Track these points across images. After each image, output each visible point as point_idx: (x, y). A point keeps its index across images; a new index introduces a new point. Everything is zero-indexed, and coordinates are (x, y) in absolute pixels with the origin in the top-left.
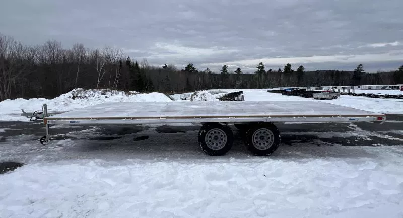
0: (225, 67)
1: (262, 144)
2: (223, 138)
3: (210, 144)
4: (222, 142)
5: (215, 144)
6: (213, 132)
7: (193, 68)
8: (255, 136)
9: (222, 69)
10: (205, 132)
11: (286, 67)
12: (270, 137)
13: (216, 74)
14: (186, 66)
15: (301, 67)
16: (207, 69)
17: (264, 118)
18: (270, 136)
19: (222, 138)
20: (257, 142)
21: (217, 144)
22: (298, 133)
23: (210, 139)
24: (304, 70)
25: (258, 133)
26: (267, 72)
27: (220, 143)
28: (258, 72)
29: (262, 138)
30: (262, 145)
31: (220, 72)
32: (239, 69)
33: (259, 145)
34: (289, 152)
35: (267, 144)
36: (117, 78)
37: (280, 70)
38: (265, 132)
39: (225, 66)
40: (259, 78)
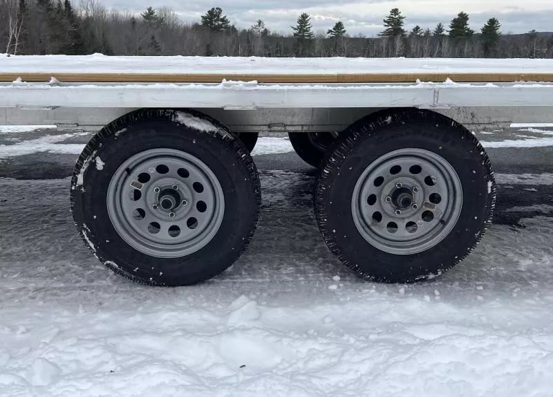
0: (304, 20)
1: (402, 225)
2: (206, 196)
3: (142, 227)
4: (202, 219)
5: (165, 226)
6: (150, 168)
7: (223, 20)
8: (369, 188)
9: (296, 25)
10: (100, 165)
11: (455, 20)
12: (444, 195)
13: (282, 38)
14: (205, 14)
15: (493, 22)
16: (260, 22)
17: (420, 85)
18: (441, 188)
19: (199, 197)
20: (377, 217)
21: (174, 230)
22: (529, 179)
23: (140, 204)
24: (498, 31)
25: (383, 171)
26: (408, 34)
27: (192, 222)
28: (387, 33)
29: (401, 198)
30: (402, 232)
31: (291, 32)
32: (339, 26)
33: (385, 232)
34: (525, 264)
35: (423, 226)
36: (14, 40)
37: (440, 29)
38: (416, 170)
39: (304, 17)
40: (387, 48)
